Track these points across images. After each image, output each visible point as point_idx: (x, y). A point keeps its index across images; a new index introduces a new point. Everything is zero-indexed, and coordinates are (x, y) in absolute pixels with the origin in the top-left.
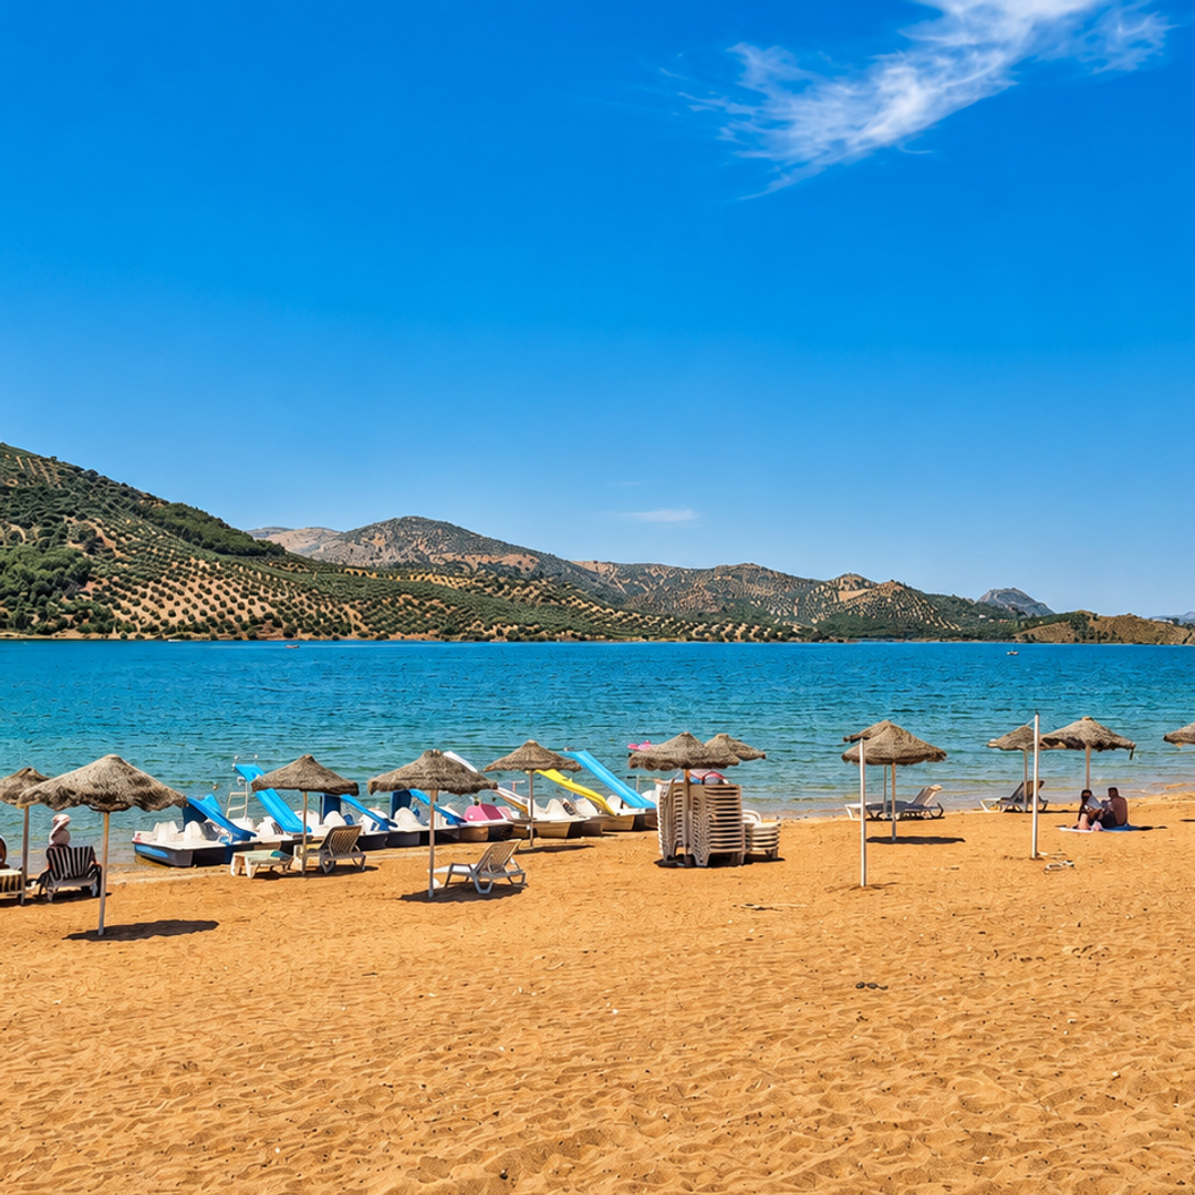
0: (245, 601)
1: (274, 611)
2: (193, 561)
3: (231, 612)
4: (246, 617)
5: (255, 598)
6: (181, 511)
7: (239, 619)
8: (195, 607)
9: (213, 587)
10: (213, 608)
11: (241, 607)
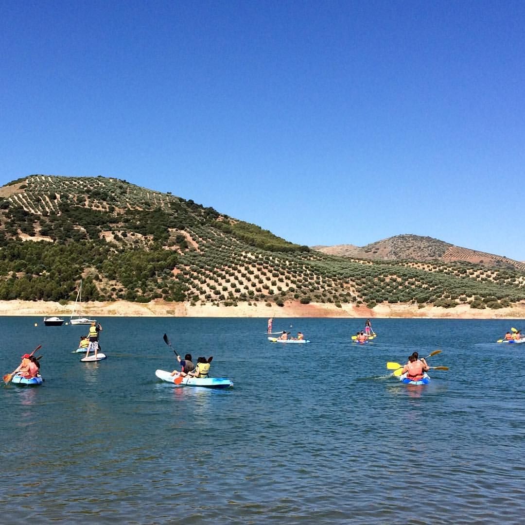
0: (276, 279)
1: (294, 286)
2: (244, 254)
3: (266, 288)
4: (276, 292)
5: (284, 277)
6: (243, 226)
7: (271, 292)
8: (241, 283)
9: (255, 270)
10: (254, 285)
11: (274, 284)
